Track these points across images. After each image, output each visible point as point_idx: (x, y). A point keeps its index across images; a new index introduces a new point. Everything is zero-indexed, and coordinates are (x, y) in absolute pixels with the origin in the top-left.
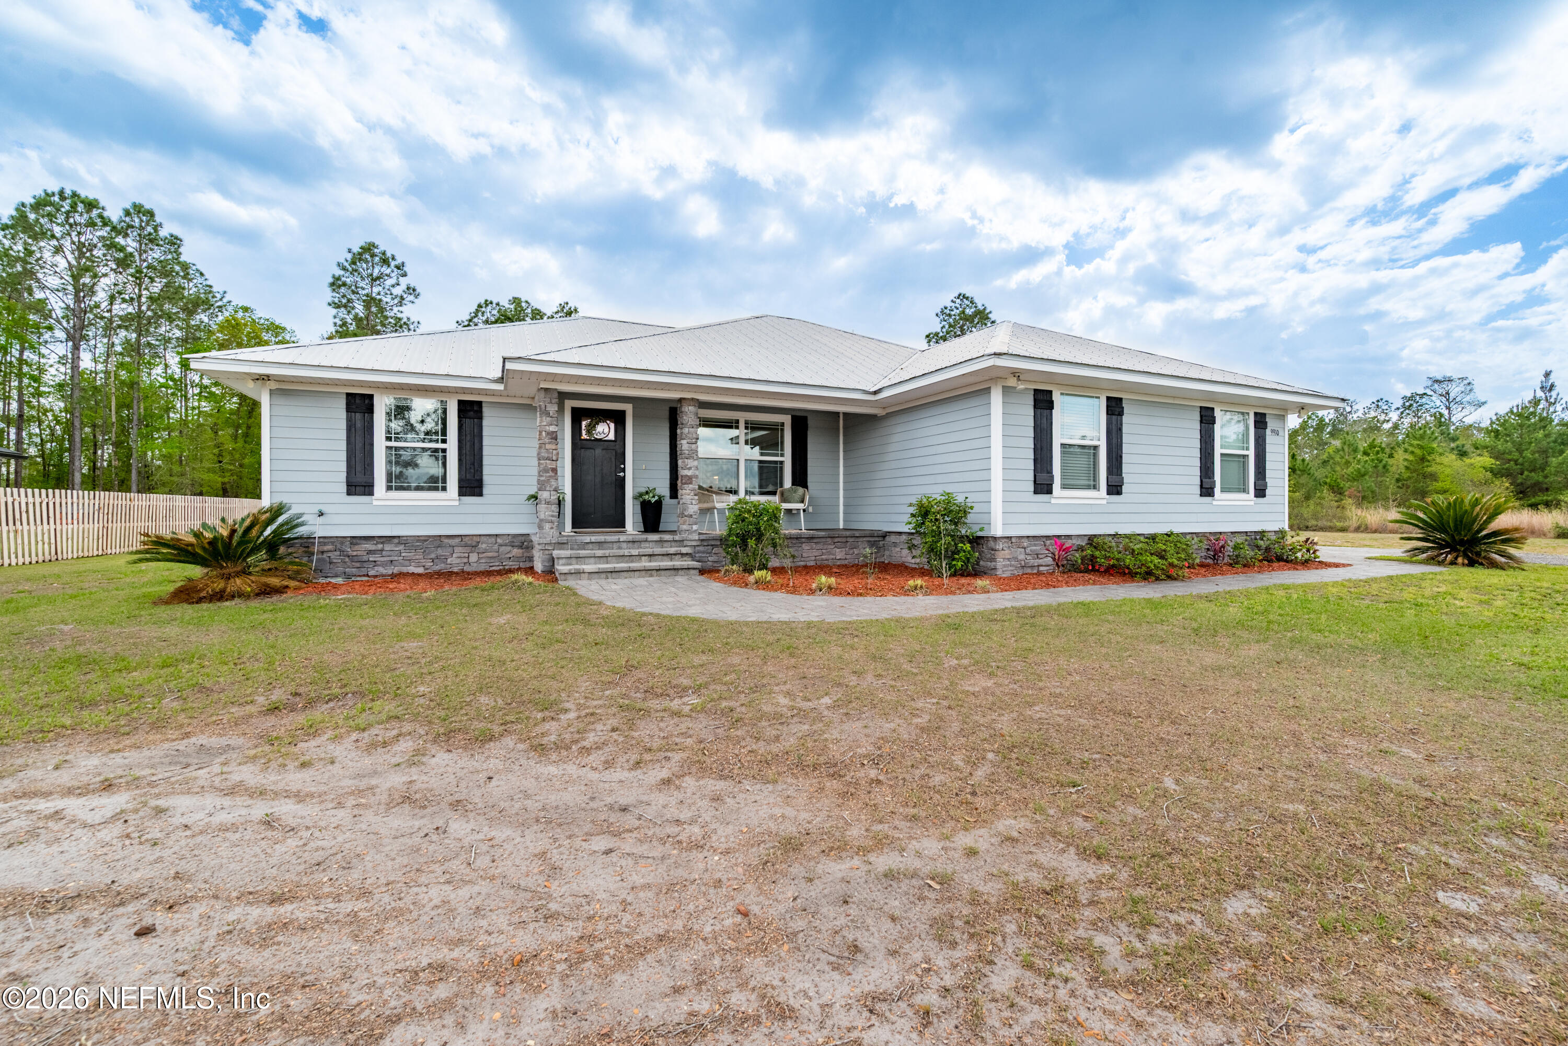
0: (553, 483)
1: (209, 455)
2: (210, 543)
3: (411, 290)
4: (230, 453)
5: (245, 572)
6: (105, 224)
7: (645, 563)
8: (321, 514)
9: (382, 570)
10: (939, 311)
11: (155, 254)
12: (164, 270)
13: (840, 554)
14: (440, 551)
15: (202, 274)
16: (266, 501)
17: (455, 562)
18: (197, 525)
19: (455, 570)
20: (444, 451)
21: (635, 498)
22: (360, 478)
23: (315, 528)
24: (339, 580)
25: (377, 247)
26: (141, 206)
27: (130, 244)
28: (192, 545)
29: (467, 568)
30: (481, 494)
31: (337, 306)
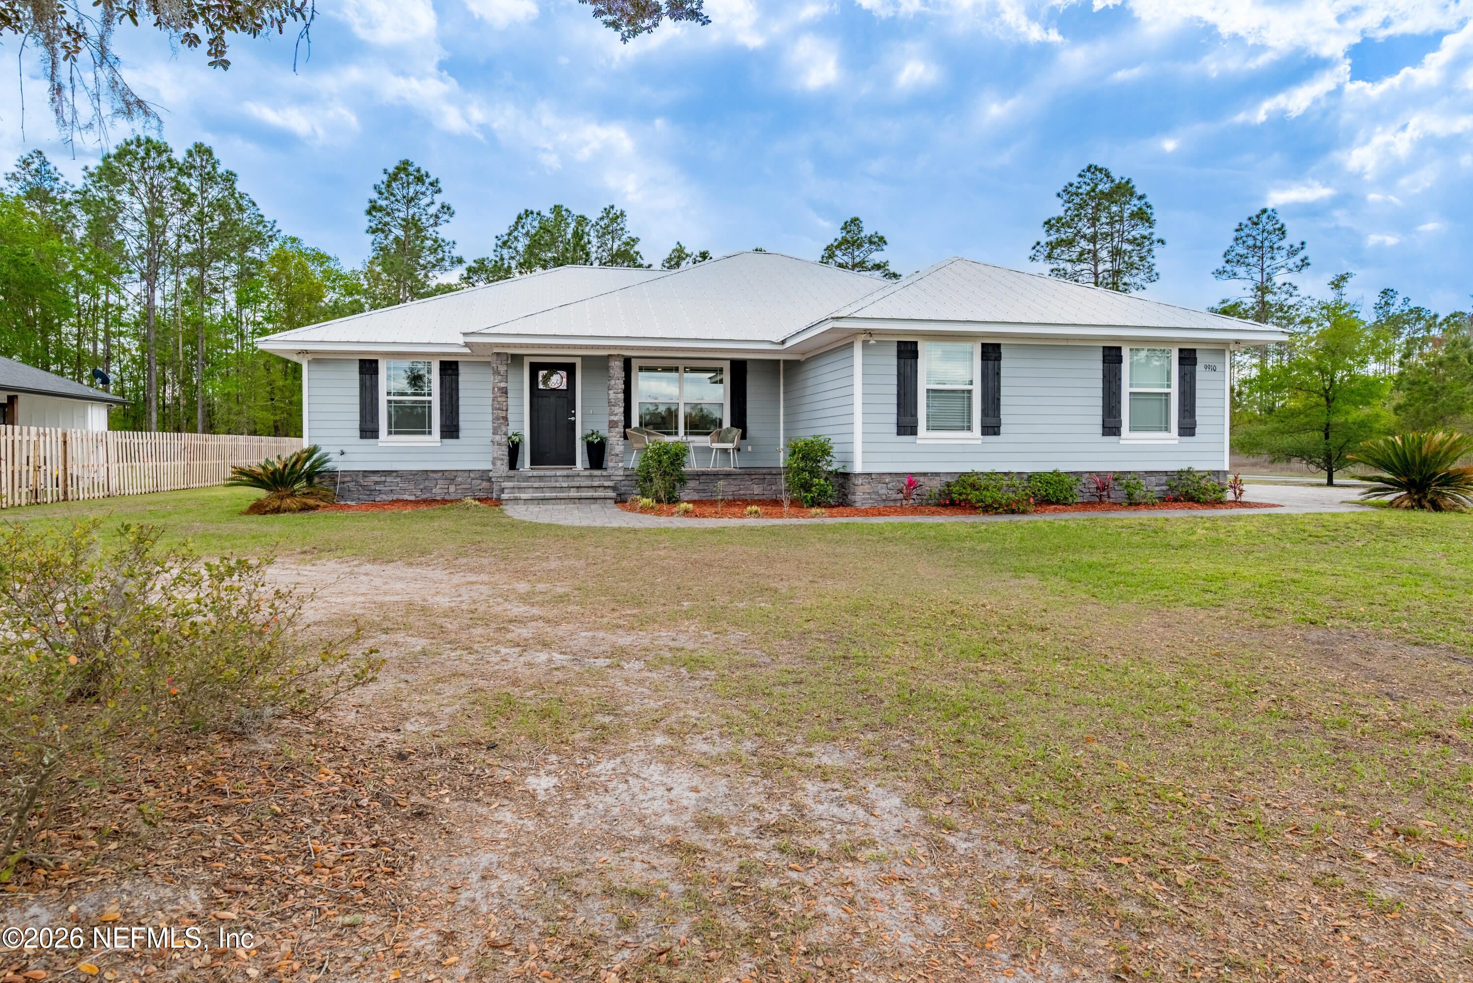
0: (504, 428)
1: (263, 392)
2: (272, 473)
3: (446, 208)
4: (281, 390)
5: (292, 495)
6: (172, 167)
7: (573, 493)
8: (342, 453)
9: (384, 497)
10: (1060, 189)
11: (214, 193)
12: (221, 206)
13: (757, 489)
14: (427, 483)
15: (254, 204)
16: (305, 443)
17: (438, 492)
18: (263, 462)
19: (438, 498)
20: (430, 402)
21: (583, 439)
22: (369, 426)
23: (337, 464)
24: (353, 503)
25: (411, 165)
26: (202, 145)
27: (193, 184)
28: (260, 474)
29: (447, 497)
30: (457, 437)
31: (374, 231)
